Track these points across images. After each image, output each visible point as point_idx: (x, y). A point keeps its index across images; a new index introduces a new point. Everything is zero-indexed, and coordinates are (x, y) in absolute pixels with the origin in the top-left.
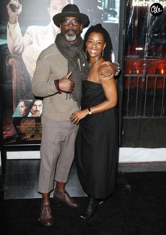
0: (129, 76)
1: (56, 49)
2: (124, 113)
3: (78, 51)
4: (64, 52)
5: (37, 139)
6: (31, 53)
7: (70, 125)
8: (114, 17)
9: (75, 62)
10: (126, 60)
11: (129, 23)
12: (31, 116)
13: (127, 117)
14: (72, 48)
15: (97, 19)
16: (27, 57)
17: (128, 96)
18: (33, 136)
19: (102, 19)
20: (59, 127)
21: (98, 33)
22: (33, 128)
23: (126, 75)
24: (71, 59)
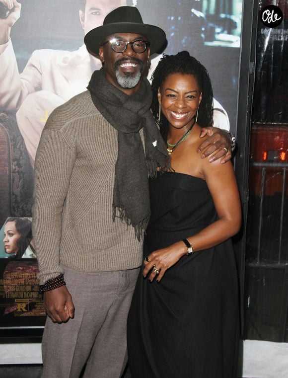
0: (262, 167)
1: (91, 106)
2: (251, 254)
3: (141, 112)
4: (110, 114)
5: (42, 313)
6: (38, 110)
7: (121, 277)
8: (230, 33)
9: (135, 137)
10: (257, 130)
11: (264, 47)
12: (30, 257)
13: (258, 264)
14: (130, 105)
15: (189, 38)
16: (27, 118)
17: (261, 213)
18: (31, 307)
19: (202, 37)
20: (94, 287)
21: (185, 75)
22: (33, 287)
23: (256, 164)
24: (124, 130)
